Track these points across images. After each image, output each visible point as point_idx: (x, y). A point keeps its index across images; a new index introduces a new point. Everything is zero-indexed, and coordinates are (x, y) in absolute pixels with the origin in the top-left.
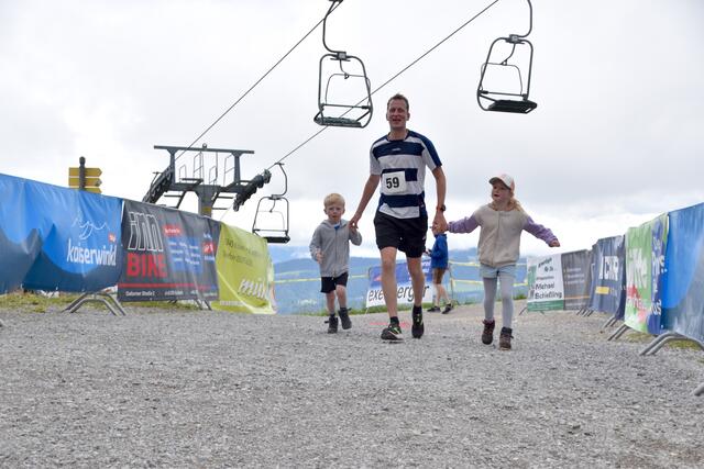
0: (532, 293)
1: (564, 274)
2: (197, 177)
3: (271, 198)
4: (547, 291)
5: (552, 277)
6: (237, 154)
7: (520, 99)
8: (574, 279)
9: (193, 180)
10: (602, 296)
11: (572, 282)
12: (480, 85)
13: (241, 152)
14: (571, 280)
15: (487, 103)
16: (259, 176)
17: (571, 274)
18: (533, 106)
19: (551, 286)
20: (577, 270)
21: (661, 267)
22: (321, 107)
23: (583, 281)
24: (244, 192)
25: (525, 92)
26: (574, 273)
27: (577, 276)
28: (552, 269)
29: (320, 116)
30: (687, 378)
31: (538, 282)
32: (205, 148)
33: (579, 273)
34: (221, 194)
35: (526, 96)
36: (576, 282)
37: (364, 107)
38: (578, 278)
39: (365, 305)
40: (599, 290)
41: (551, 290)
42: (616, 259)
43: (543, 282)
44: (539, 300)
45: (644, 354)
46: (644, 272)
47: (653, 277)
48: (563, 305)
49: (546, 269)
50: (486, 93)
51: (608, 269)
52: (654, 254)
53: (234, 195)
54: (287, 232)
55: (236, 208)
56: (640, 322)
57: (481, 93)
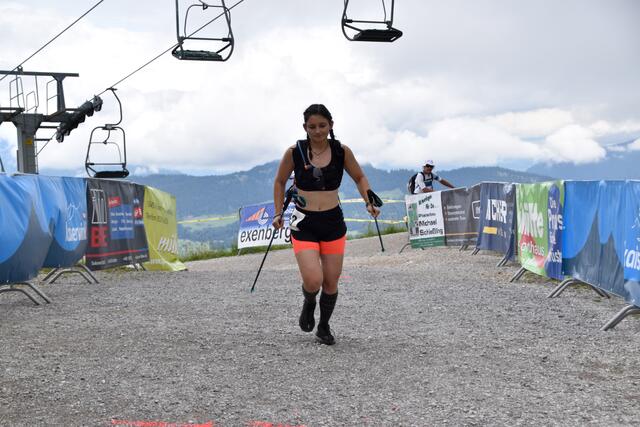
0: (417, 229)
1: (443, 211)
2: (15, 105)
3: (104, 128)
4: (430, 227)
5: (434, 214)
6: (59, 77)
7: (384, 27)
8: (454, 216)
9: (11, 109)
10: (491, 235)
11: (452, 219)
12: (344, 14)
13: (63, 76)
14: (451, 217)
15: (352, 33)
16: (88, 103)
17: (451, 210)
18: (398, 34)
19: (434, 223)
20: (457, 207)
21: (559, 224)
22: (181, 40)
23: (464, 218)
24: (68, 121)
25: (389, 20)
26: (455, 210)
27: (457, 213)
28: (433, 206)
29: (179, 49)
30: (593, 317)
31: (421, 219)
32: (19, 72)
33: (459, 210)
34: (43, 124)
35: (389, 24)
36: (457, 219)
37: (224, 40)
38: (458, 216)
39: (236, 247)
40: (487, 230)
41: (434, 226)
42: (504, 204)
43: (425, 219)
44: (424, 237)
45: (551, 297)
46: (540, 224)
47: (550, 230)
48: (445, 241)
49: (427, 207)
50: (351, 21)
51: (495, 211)
52: (549, 211)
53: (57, 124)
54: (124, 165)
55: (60, 138)
56: (540, 266)
57: (345, 22)
